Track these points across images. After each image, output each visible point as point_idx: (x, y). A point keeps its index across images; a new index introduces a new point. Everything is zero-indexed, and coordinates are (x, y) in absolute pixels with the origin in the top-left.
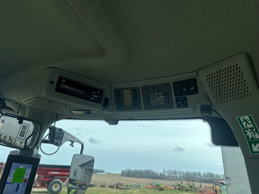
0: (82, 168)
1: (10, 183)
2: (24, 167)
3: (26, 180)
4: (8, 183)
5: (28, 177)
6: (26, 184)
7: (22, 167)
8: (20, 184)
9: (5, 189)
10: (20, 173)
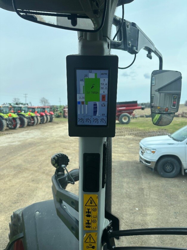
0: (160, 93)
1: (83, 103)
2: (96, 76)
3: (103, 97)
4: (79, 103)
5: (106, 92)
6: (106, 103)
7: (92, 75)
8: (98, 103)
9: (79, 113)
10: (93, 87)
